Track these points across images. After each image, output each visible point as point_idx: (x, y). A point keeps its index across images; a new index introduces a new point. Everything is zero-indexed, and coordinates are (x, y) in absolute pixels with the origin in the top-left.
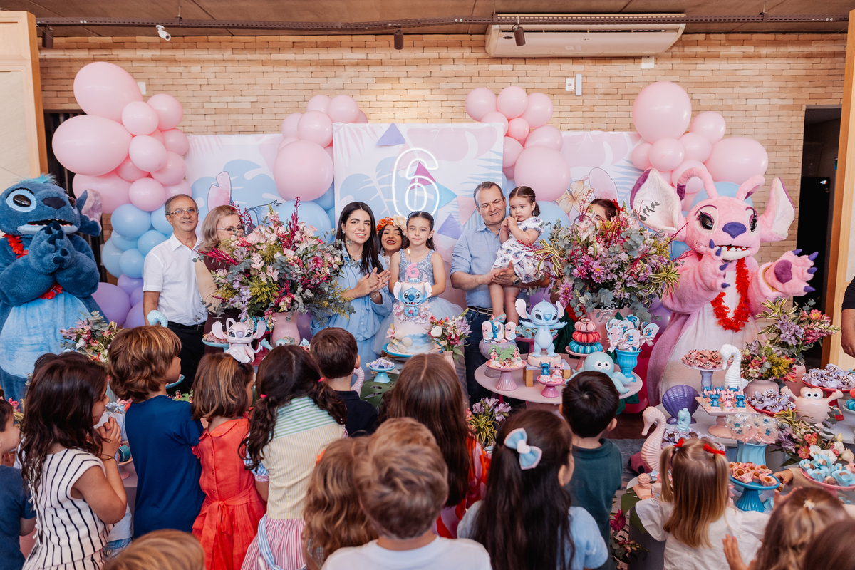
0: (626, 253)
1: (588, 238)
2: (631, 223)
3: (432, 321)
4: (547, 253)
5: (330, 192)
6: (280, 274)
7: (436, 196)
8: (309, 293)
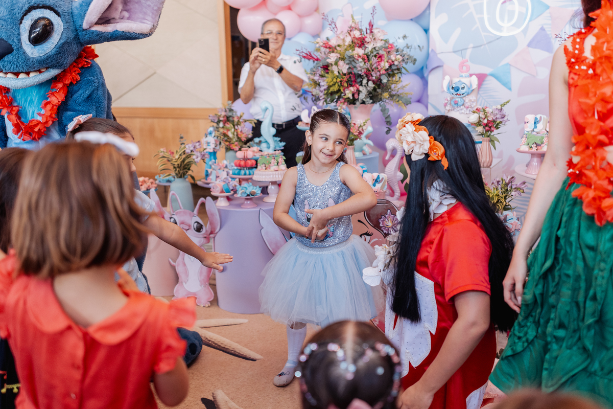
5: (428, 12)
6: (349, 68)
7: (527, 9)
8: (371, 84)
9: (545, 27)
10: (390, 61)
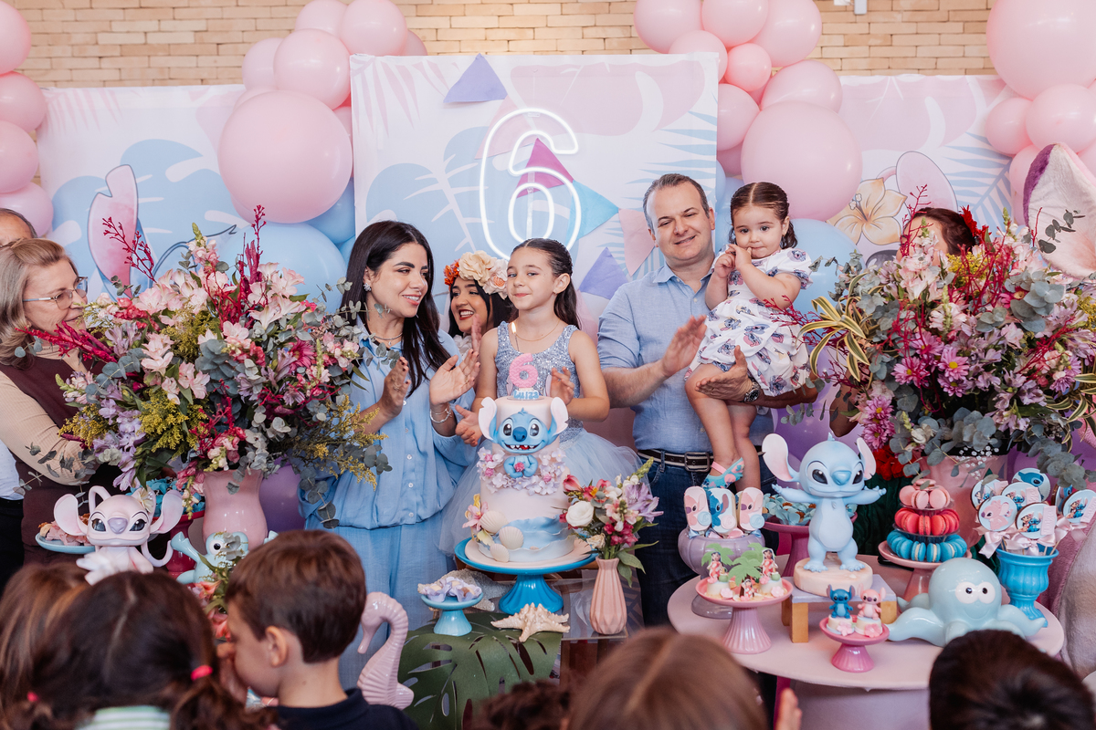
0: (1018, 325)
1: (926, 292)
2: (1021, 258)
3: (569, 487)
4: (830, 329)
6: (213, 382)
8: (279, 425)
9: (611, 249)
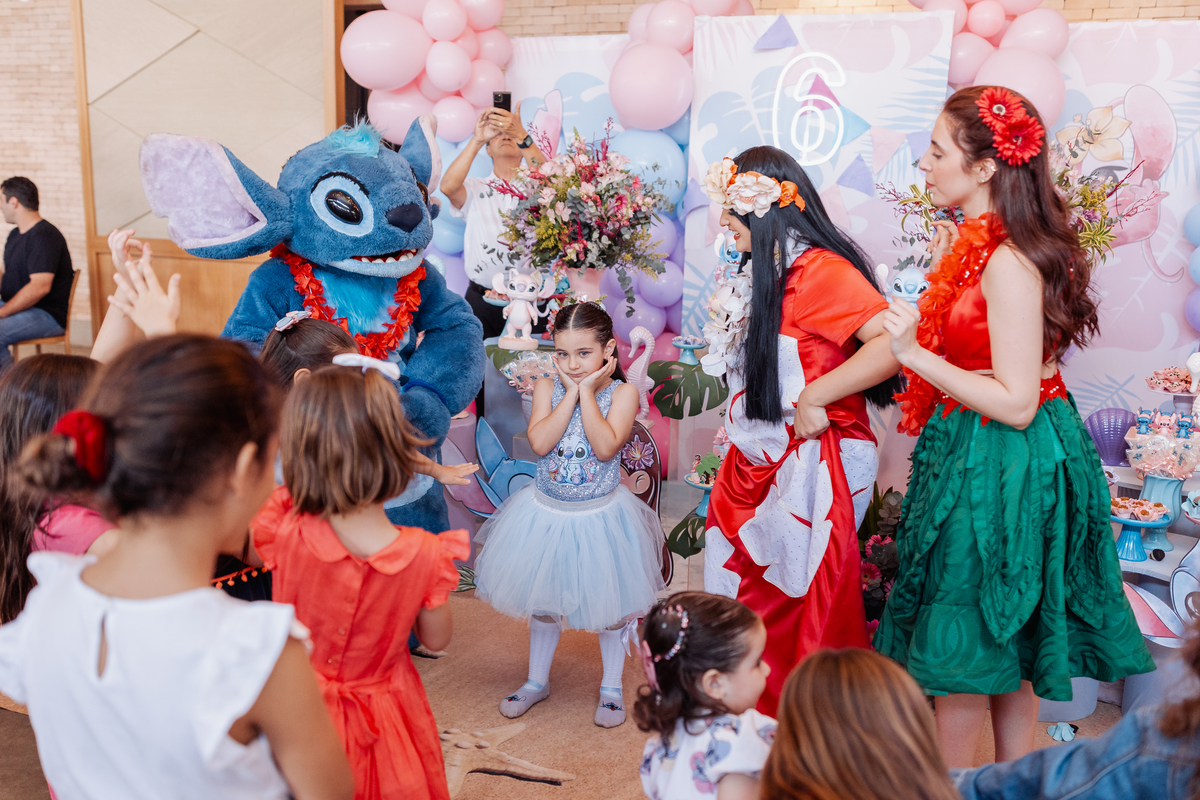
5: (686, 118)
6: (572, 213)
7: (838, 127)
8: (605, 240)
9: (863, 155)
10: (635, 205)
